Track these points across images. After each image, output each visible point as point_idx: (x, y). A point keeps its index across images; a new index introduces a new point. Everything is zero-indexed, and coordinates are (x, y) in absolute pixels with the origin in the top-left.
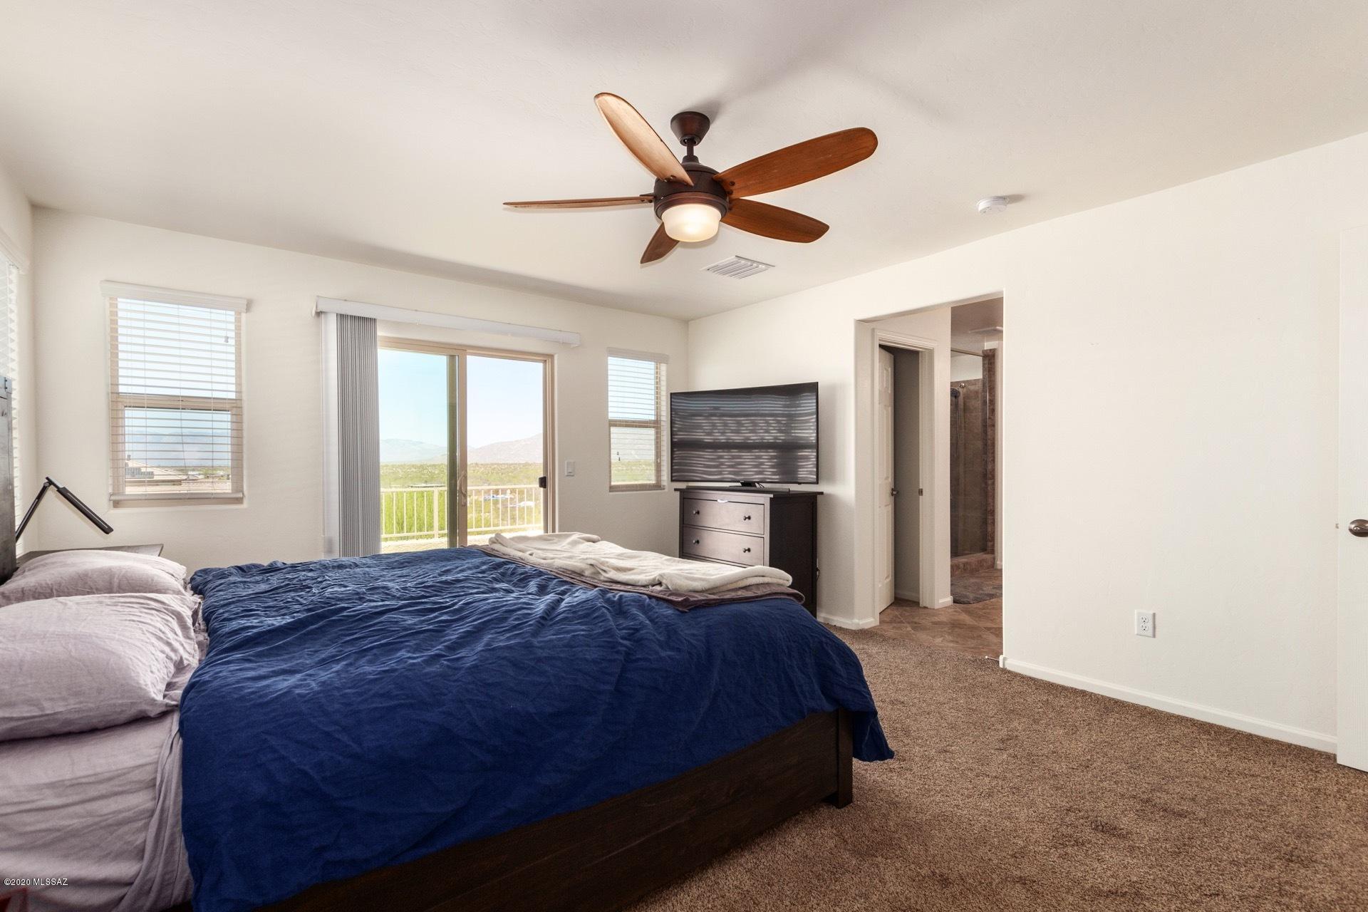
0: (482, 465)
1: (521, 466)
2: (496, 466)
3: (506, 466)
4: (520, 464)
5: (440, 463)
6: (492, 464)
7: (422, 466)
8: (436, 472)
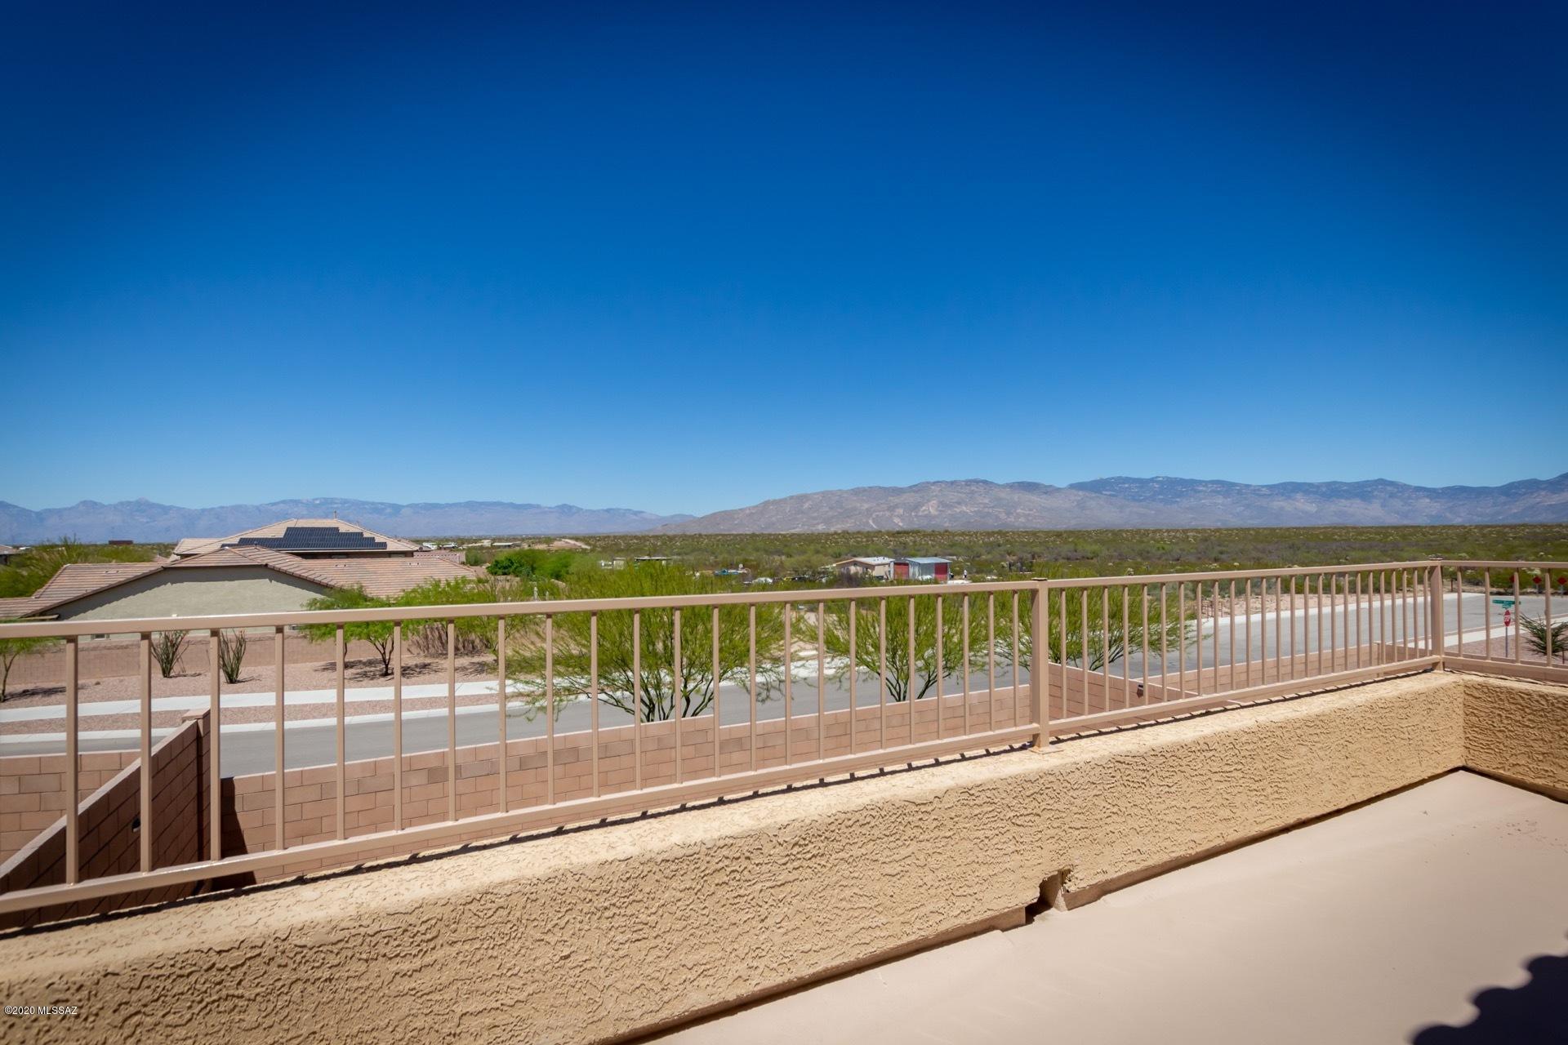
0: (706, 535)
1: (748, 537)
2: (720, 537)
3: (732, 537)
4: (746, 535)
5: (661, 534)
6: (717, 535)
7: (644, 537)
8: (659, 544)
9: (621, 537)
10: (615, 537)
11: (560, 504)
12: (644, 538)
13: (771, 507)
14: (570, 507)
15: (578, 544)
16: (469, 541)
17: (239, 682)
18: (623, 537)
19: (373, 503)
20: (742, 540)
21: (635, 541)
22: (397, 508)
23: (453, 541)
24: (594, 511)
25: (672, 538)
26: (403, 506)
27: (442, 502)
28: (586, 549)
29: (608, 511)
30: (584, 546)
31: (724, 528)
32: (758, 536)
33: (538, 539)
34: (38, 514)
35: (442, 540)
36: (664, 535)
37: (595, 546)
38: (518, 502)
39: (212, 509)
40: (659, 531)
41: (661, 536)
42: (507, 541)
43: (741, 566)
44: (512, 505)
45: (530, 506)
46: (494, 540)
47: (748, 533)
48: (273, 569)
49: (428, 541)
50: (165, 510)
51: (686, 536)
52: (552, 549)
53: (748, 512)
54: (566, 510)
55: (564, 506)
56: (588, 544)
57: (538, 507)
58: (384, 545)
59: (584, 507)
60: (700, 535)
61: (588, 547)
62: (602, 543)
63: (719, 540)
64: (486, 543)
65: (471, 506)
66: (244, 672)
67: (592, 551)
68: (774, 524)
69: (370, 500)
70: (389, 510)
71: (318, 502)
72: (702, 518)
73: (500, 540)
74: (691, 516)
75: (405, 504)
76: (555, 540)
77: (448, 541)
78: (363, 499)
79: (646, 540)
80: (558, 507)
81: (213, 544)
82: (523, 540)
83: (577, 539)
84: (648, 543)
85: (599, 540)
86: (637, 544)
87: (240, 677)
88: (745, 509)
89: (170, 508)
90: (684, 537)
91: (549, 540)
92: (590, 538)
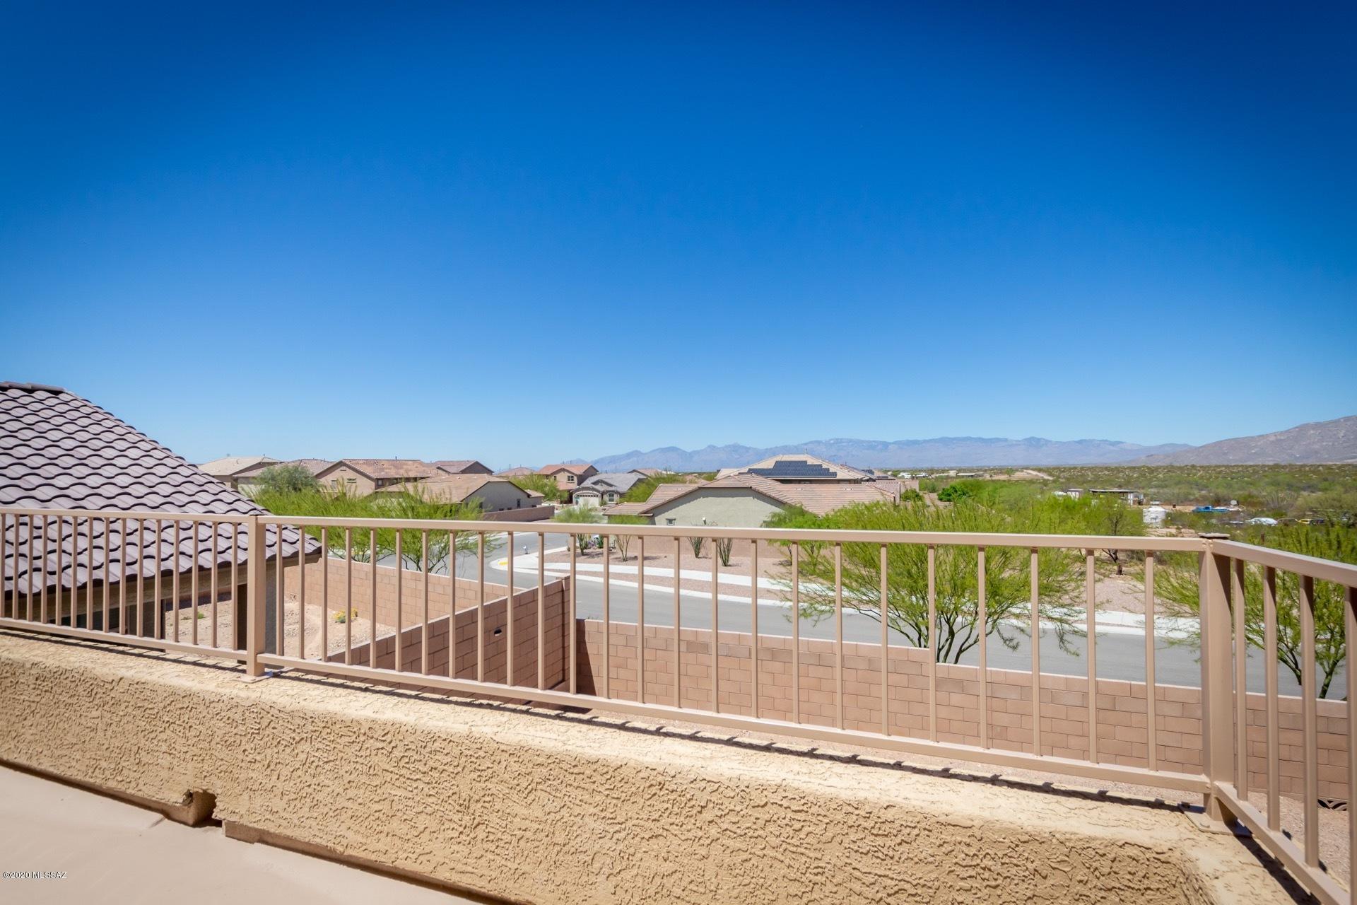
6: (1216, 466)
9: (1089, 469)
10: (1082, 468)
11: (1028, 437)
12: (1118, 470)
13: (1312, 432)
14: (1039, 440)
15: (1041, 475)
16: (938, 472)
17: (730, 566)
18: (1092, 469)
19: (869, 442)
20: (1255, 472)
21: (1107, 473)
22: (886, 445)
23: (925, 471)
24: (1065, 443)
25: (1152, 470)
26: (890, 443)
27: (920, 438)
28: (1048, 480)
29: (1080, 442)
30: (1046, 477)
31: (1233, 459)
32: (1283, 467)
33: (1001, 471)
34: (690, 454)
35: (916, 471)
36: (1143, 466)
37: (1059, 477)
38: (986, 436)
39: (771, 449)
40: (1142, 461)
41: (1139, 468)
42: (971, 471)
43: (1234, 502)
44: (981, 440)
45: (998, 440)
46: (960, 471)
47: (1267, 463)
48: (755, 490)
49: (904, 471)
50: (747, 449)
51: (1172, 466)
52: (1012, 479)
53: (1273, 438)
54: (1034, 443)
55: (1032, 438)
56: (1050, 475)
57: (1006, 440)
58: (835, 474)
59: (1054, 440)
60: (1193, 466)
61: (1051, 478)
62: (1067, 474)
63: (1220, 472)
64: (952, 473)
65: (945, 441)
66: (732, 560)
67: (1054, 481)
68: (1316, 452)
69: (867, 439)
70: (879, 447)
71: (832, 442)
72: (1201, 447)
73: (965, 471)
74: (1185, 445)
75: (892, 441)
76: (1017, 470)
77: (920, 471)
78: (862, 439)
79: (1119, 472)
80: (1025, 439)
81: (733, 472)
82: (986, 471)
83: (1040, 470)
84: (1121, 475)
85: (1064, 471)
86: (1108, 475)
87: (729, 563)
88: (1267, 435)
89: (749, 448)
90: (1170, 469)
91: (1010, 471)
92: (1054, 469)
